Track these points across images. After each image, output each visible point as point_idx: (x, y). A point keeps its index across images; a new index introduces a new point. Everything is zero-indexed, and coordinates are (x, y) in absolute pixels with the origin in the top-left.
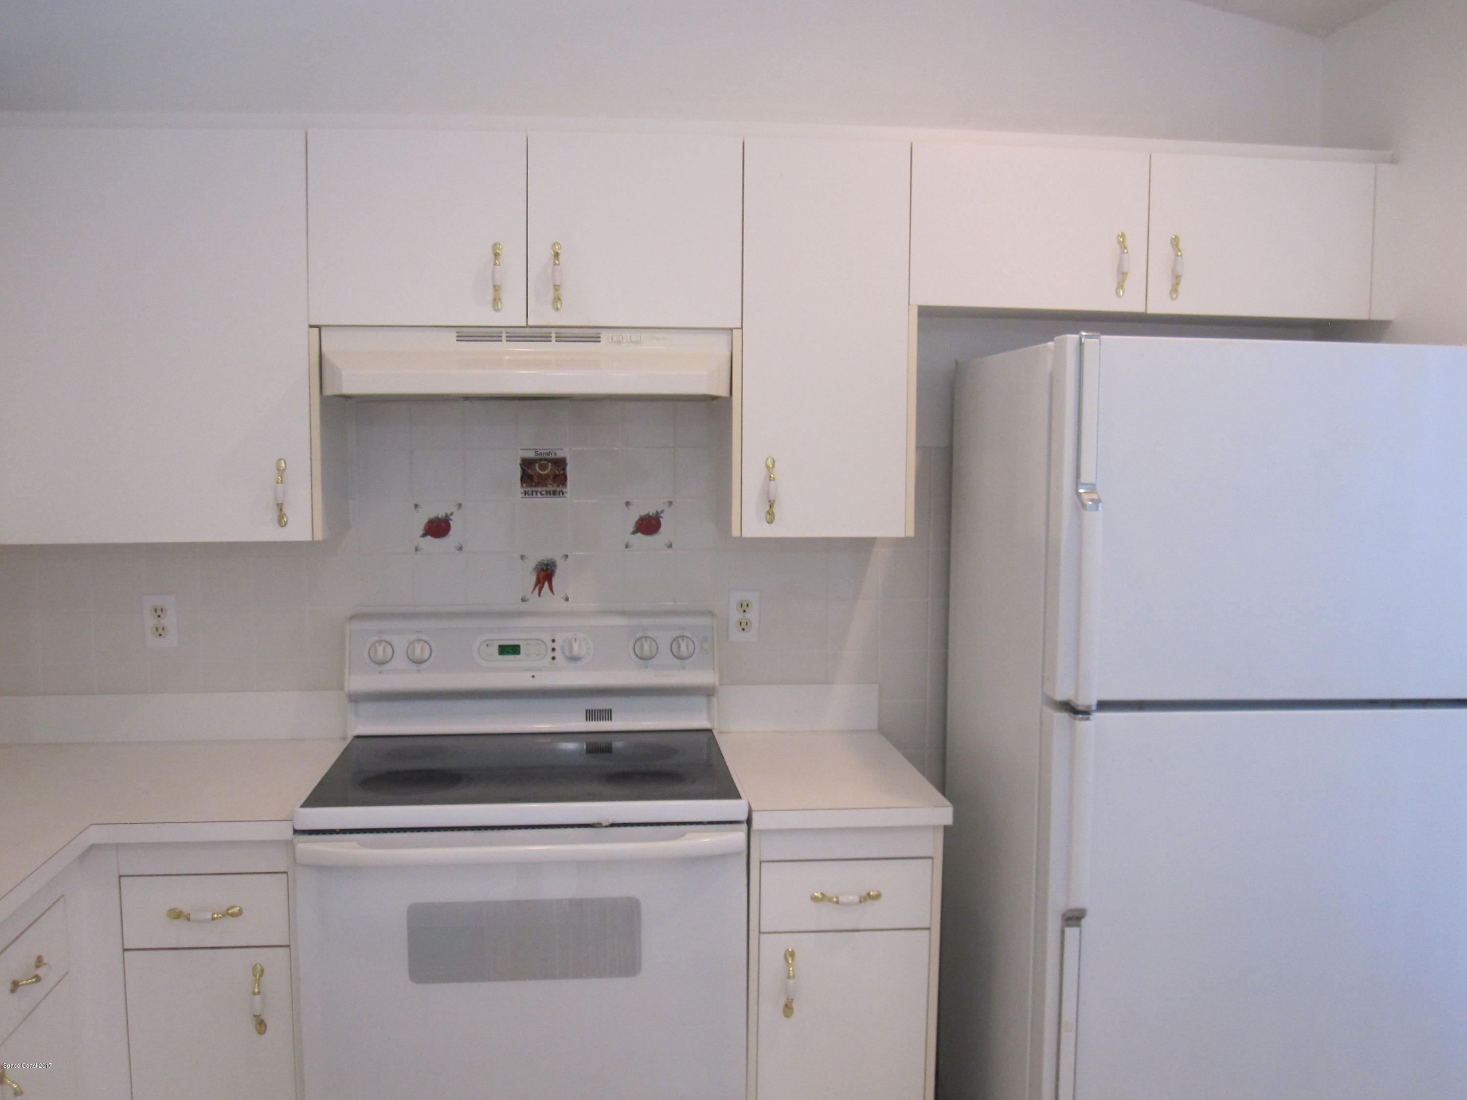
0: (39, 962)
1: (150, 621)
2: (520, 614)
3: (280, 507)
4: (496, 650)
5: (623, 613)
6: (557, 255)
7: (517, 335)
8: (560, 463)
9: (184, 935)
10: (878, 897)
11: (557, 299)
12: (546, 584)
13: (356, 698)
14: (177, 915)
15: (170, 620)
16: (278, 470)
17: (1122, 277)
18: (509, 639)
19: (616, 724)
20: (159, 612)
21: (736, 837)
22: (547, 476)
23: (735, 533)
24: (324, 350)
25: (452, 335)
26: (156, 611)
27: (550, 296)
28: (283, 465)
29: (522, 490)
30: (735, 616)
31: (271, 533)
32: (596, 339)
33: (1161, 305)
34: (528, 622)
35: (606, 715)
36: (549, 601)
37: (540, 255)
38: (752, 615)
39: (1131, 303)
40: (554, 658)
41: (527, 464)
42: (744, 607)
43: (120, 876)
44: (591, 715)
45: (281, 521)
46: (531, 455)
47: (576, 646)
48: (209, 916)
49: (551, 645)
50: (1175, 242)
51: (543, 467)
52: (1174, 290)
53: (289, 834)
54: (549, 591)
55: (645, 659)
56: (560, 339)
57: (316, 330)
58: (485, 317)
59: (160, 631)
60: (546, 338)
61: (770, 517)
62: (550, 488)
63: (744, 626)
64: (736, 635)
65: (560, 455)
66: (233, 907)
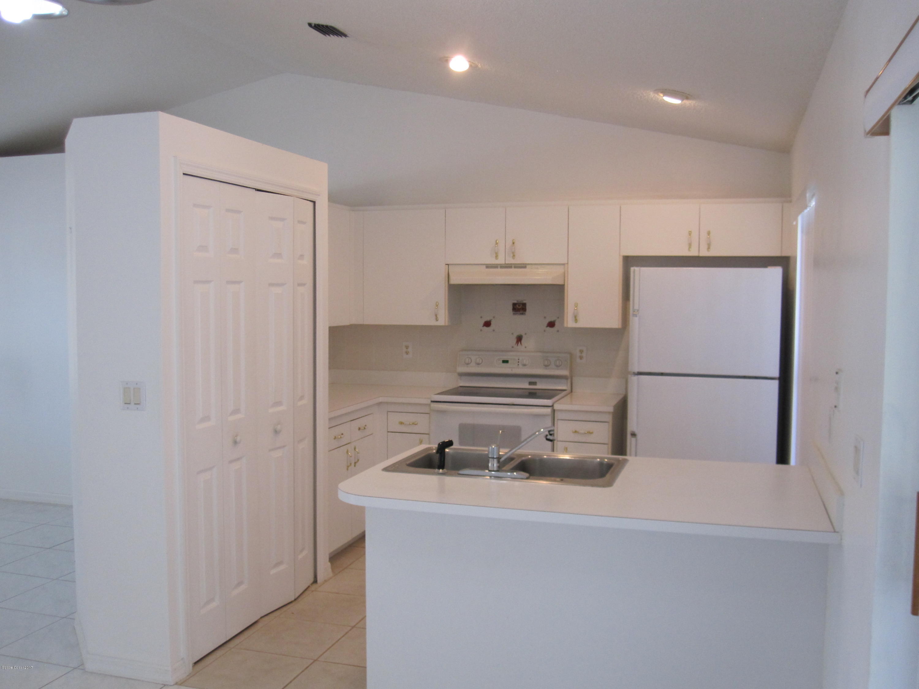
0: (366, 426)
1: (405, 350)
2: (511, 351)
3: (436, 316)
4: (501, 362)
5: (540, 352)
6: (513, 243)
7: (503, 266)
8: (524, 305)
9: (404, 429)
10: (592, 433)
11: (514, 256)
12: (519, 343)
13: (461, 375)
14: (401, 423)
15: (410, 350)
16: (436, 305)
17: (690, 245)
18: (505, 358)
19: (538, 386)
20: (407, 347)
21: (549, 410)
22: (520, 309)
23: (565, 325)
24: (449, 271)
25: (485, 267)
26: (406, 347)
27: (512, 255)
28: (437, 304)
29: (513, 313)
30: (578, 354)
31: (433, 323)
32: (525, 267)
33: (704, 253)
34: (511, 353)
35: (534, 383)
36: (520, 347)
37: (509, 243)
38: (584, 355)
39: (694, 253)
40: (518, 365)
41: (514, 305)
42: (581, 351)
43: (388, 412)
44: (530, 383)
45: (437, 320)
46: (515, 302)
47: (525, 361)
48: (409, 423)
49: (518, 361)
50: (709, 233)
51: (519, 306)
52: (709, 248)
53: (430, 402)
54: (520, 344)
55: (546, 366)
56: (515, 267)
57: (447, 265)
58: (494, 261)
59: (407, 353)
60: (511, 267)
61: (576, 320)
62: (521, 312)
63: (581, 358)
64: (578, 360)
65: (524, 302)
66: (416, 422)
